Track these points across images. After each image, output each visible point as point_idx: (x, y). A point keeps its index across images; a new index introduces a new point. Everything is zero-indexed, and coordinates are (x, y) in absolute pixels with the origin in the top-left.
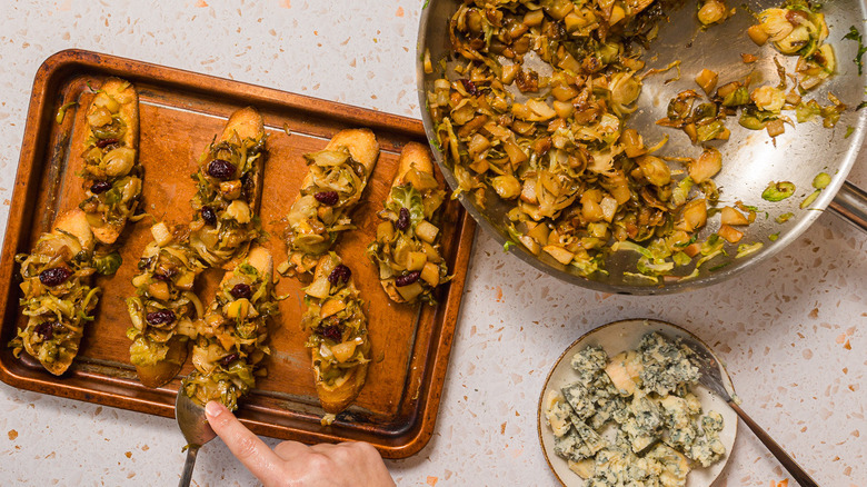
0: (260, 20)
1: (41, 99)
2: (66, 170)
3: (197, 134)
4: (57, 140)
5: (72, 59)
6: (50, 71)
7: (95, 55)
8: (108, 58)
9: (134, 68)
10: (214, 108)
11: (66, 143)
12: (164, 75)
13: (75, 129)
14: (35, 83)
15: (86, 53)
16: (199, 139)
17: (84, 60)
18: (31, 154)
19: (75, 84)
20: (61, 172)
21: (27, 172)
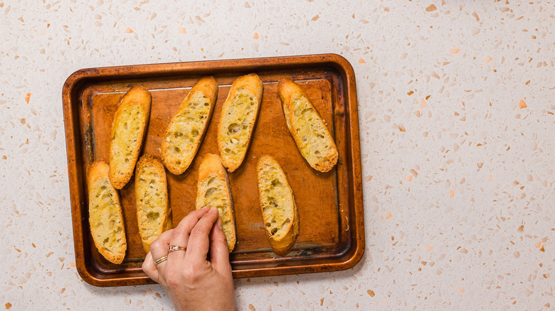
0: (166, 41)
1: (69, 105)
2: (95, 146)
3: (170, 102)
4: (85, 129)
5: (82, 76)
6: (70, 87)
7: (95, 70)
8: (104, 69)
9: (121, 71)
10: (176, 83)
11: (91, 130)
12: (140, 70)
13: (94, 120)
14: (63, 97)
15: (89, 70)
16: (171, 105)
17: (89, 74)
18: (73, 141)
19: (86, 92)
20: (92, 149)
21: (73, 153)
